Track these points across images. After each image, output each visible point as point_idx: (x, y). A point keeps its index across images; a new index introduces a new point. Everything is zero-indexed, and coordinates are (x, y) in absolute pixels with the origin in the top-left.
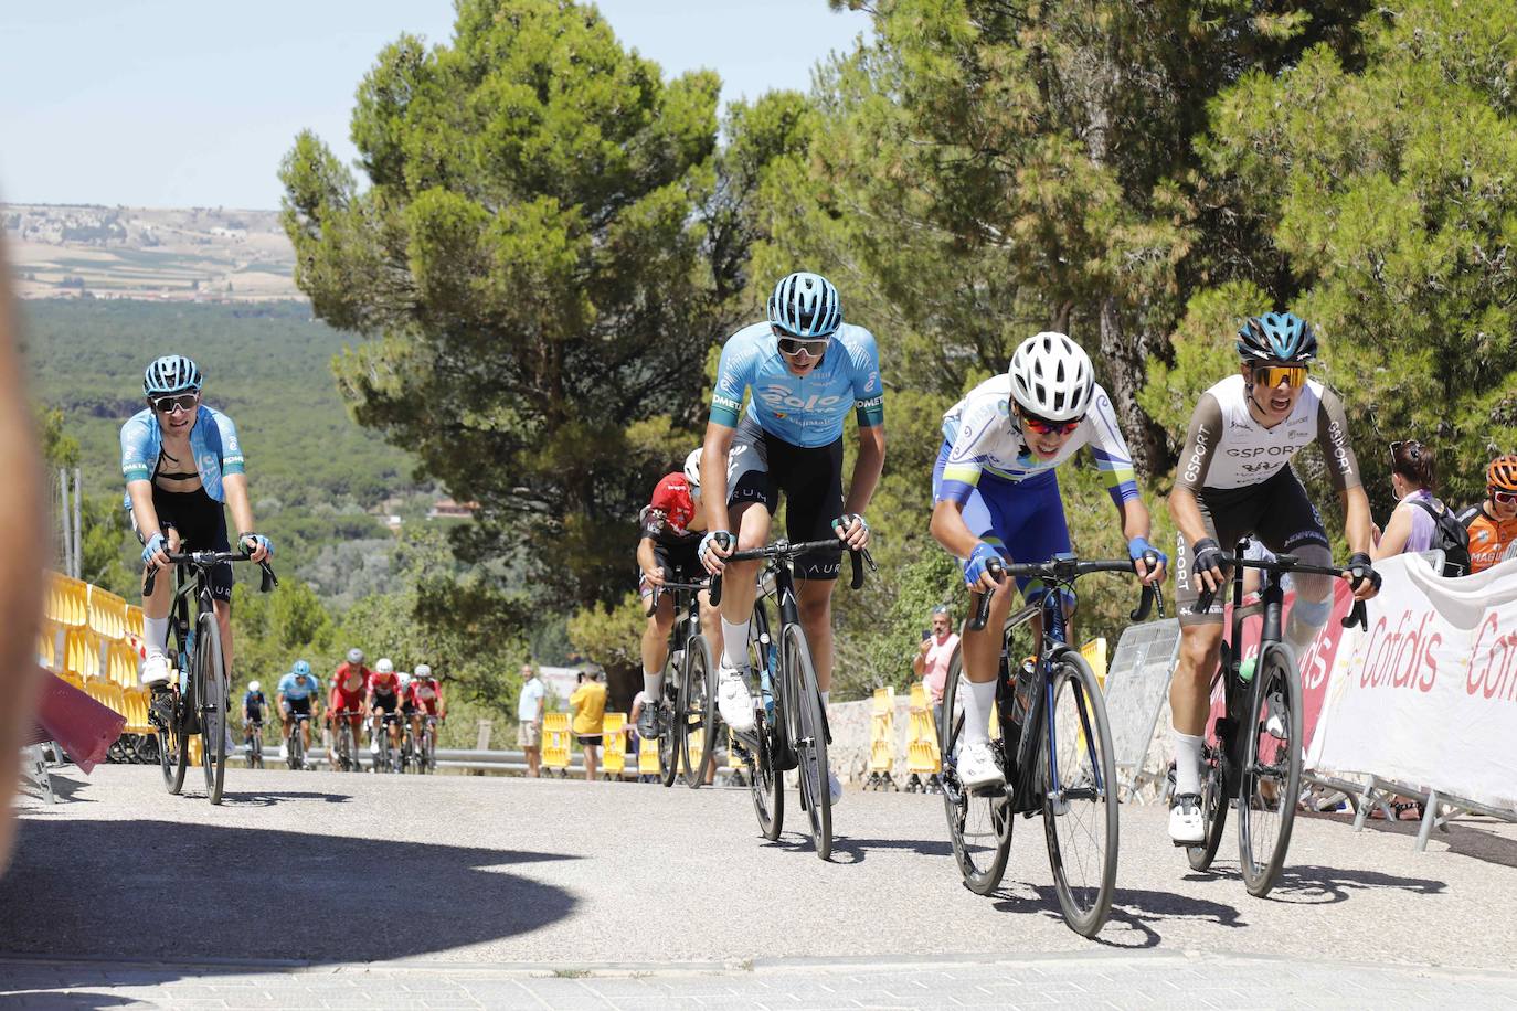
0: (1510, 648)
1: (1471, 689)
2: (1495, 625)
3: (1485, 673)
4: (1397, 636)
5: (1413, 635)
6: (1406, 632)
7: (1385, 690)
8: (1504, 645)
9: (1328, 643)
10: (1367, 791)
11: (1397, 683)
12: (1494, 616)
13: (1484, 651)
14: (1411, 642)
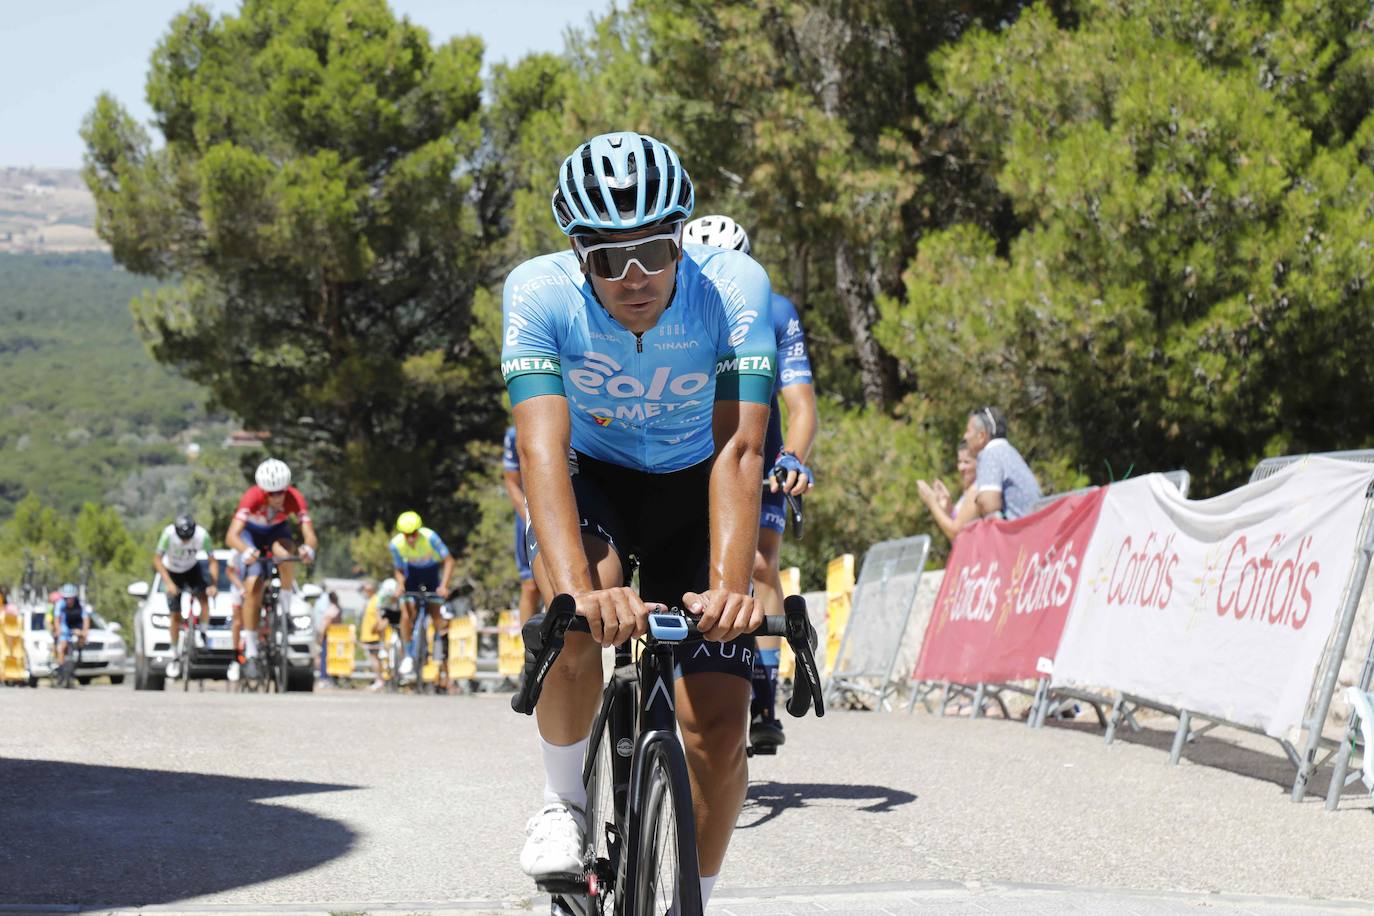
0: (1261, 570)
1: (1222, 611)
2: (1244, 548)
3: (1235, 595)
4: (1143, 557)
5: (1158, 557)
6: (1152, 553)
7: (1132, 609)
8: (1256, 567)
9: (1073, 561)
10: (1117, 704)
11: (1144, 603)
12: (1242, 540)
13: (1234, 574)
14: (1156, 562)
